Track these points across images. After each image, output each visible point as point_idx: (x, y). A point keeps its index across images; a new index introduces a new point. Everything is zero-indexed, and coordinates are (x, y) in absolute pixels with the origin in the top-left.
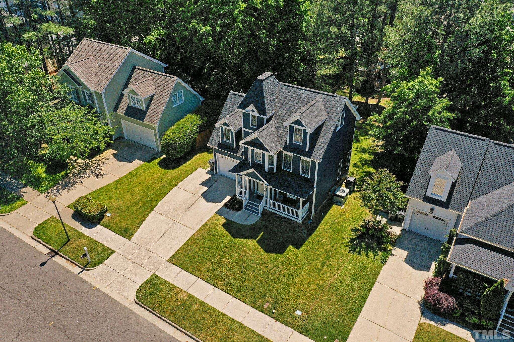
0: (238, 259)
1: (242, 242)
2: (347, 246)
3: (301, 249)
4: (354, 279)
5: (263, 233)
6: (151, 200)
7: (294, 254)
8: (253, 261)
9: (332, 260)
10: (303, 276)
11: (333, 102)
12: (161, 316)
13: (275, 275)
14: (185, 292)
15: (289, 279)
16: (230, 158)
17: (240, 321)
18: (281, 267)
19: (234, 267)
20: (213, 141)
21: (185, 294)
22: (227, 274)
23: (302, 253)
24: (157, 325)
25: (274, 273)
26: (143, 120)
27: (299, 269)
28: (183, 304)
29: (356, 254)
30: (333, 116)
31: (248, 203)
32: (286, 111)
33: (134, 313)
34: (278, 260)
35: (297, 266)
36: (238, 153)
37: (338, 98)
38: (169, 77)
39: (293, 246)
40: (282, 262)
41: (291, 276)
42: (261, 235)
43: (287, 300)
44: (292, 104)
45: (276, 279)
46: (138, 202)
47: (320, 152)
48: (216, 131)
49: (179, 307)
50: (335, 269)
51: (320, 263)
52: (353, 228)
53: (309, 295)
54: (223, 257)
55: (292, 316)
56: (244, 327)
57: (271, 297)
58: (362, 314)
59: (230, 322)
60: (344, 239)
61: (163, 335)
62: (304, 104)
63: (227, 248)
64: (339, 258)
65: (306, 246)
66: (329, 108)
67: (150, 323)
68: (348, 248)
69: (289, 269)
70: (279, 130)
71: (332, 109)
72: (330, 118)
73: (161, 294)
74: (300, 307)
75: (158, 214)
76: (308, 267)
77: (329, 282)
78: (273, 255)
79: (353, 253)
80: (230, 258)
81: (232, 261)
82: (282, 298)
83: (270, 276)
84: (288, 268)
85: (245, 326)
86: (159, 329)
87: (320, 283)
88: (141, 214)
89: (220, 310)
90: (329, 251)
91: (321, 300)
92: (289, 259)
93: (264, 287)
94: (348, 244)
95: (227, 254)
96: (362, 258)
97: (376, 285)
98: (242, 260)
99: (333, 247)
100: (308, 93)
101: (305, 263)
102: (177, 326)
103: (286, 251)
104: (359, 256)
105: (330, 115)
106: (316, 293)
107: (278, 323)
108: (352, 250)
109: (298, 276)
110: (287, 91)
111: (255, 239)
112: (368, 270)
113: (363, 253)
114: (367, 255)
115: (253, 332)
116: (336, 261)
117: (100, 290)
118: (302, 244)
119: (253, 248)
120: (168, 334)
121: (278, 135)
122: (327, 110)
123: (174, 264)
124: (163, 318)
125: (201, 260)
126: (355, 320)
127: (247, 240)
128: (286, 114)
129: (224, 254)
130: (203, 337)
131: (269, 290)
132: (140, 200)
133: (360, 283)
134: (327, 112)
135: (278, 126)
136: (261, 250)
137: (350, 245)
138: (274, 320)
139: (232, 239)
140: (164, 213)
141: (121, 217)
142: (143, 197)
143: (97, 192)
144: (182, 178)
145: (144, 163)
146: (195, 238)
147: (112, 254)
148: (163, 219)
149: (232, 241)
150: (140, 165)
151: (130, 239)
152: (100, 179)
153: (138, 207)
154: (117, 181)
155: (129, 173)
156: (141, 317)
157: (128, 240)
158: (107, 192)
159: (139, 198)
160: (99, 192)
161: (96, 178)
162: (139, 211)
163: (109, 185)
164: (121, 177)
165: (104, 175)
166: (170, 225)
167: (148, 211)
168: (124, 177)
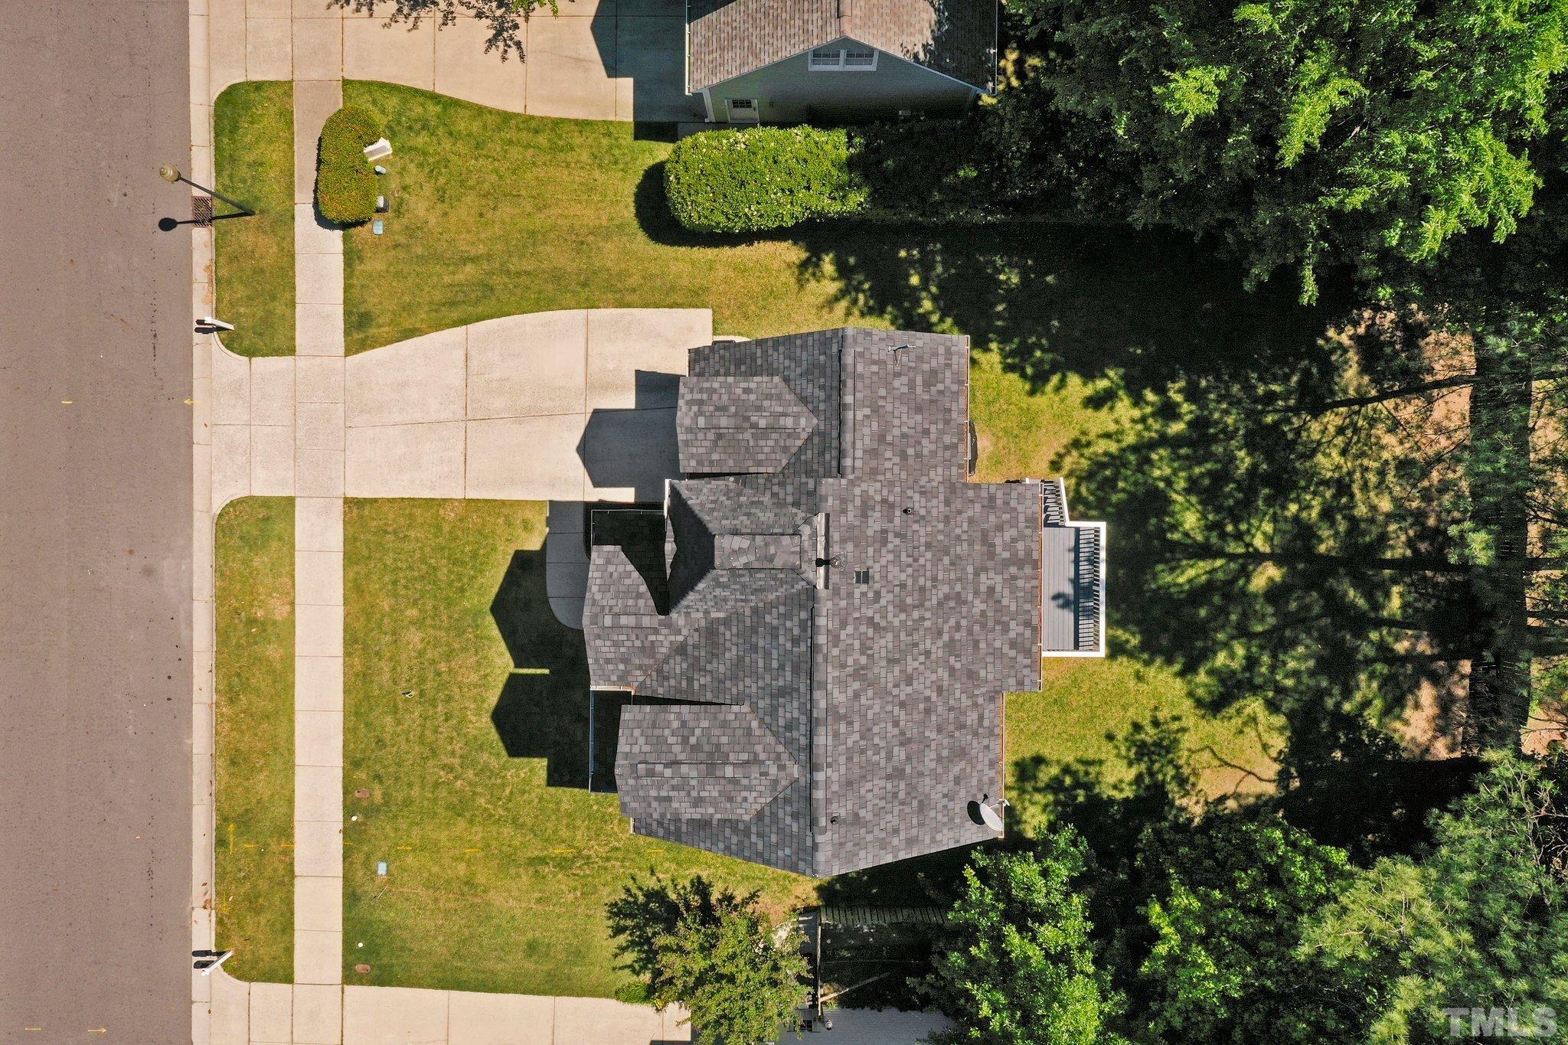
0: (433, 662)
1: (489, 638)
2: (628, 890)
3: (552, 790)
4: (532, 948)
5: (546, 671)
6: (492, 290)
7: (527, 781)
8: (449, 699)
9: (560, 876)
10: (478, 833)
11: (795, 828)
13: (442, 773)
14: (292, 604)
15: (450, 807)
17: (297, 761)
18: (470, 774)
19: (411, 668)
21: (288, 608)
22: (383, 664)
23: (541, 799)
24: (196, 604)
25: (444, 767)
27: (491, 816)
28: (262, 625)
29: (611, 923)
30: (754, 838)
33: (190, 537)
34: (485, 756)
35: (495, 806)
39: (549, 766)
40: (486, 768)
41: (460, 808)
42: (539, 671)
43: (396, 830)
44: (761, 670)
45: (430, 780)
46: (465, 260)
49: (252, 621)
50: (537, 895)
51: (536, 853)
52: (705, 880)
53: (435, 869)
54: (419, 623)
55: (368, 858)
56: (290, 778)
57: (385, 794)
58: (456, 994)
59: (284, 745)
60: (653, 873)
61: (182, 632)
63: (450, 617)
64: (575, 889)
65: (568, 797)
66: (774, 815)
67: (191, 590)
68: (624, 896)
69: (475, 793)
70: (678, 658)
71: (774, 829)
72: (747, 832)
73: (257, 559)
74: (398, 863)
75: (461, 354)
76: (507, 831)
77: (497, 898)
78: (494, 735)
79: (613, 915)
80: (428, 643)
81: (421, 654)
82: (395, 817)
83: (431, 763)
84: (479, 790)
85: (293, 780)
86: (189, 616)
87: (481, 879)
88: (436, 307)
89: (298, 706)
90: (589, 857)
91: (436, 900)
92: (504, 777)
93: (399, 765)
94: (634, 891)
95: (433, 627)
96: (605, 943)
97: (546, 1001)
98: (439, 674)
99: (608, 859)
101: (514, 821)
103: (526, 760)
104: (610, 932)
105: (754, 829)
106: (449, 882)
107: (339, 840)
108: (617, 911)
109: (471, 822)
110: (796, 631)
111: (517, 666)
112: (577, 969)
113: (623, 939)
114: (623, 949)
115: (291, 802)
116: (563, 887)
117: (191, 418)
118: (571, 784)
119: (486, 676)
120: (191, 641)
121: (666, 661)
122: (767, 812)
123: (344, 520)
125: (387, 579)
126: (430, 986)
127: (502, 646)
129: (429, 622)
130: (222, 715)
131: (397, 779)
132: (474, 260)
133: (530, 966)
134: (760, 816)
135: (690, 648)
136: (493, 698)
137: (635, 897)
138: (341, 827)
139: (486, 608)
140: (474, 364)
141: (392, 269)
142: (489, 257)
143: (434, 109)
144: (628, 298)
145: (631, 119)
146: (441, 512)
147: (283, 354)
148: (456, 378)
149: (478, 614)
150: (611, 118)
151: (348, 352)
152: (495, 53)
153: (447, 279)
154: (506, 117)
155: (557, 123)
156: (191, 556)
157: (342, 351)
158: (451, 134)
159: (481, 249)
160: (439, 109)
161: (490, 41)
162: (438, 296)
163: (479, 111)
164: (530, 112)
165: (513, 52)
166: (443, 416)
167: (455, 315)
168: (533, 124)
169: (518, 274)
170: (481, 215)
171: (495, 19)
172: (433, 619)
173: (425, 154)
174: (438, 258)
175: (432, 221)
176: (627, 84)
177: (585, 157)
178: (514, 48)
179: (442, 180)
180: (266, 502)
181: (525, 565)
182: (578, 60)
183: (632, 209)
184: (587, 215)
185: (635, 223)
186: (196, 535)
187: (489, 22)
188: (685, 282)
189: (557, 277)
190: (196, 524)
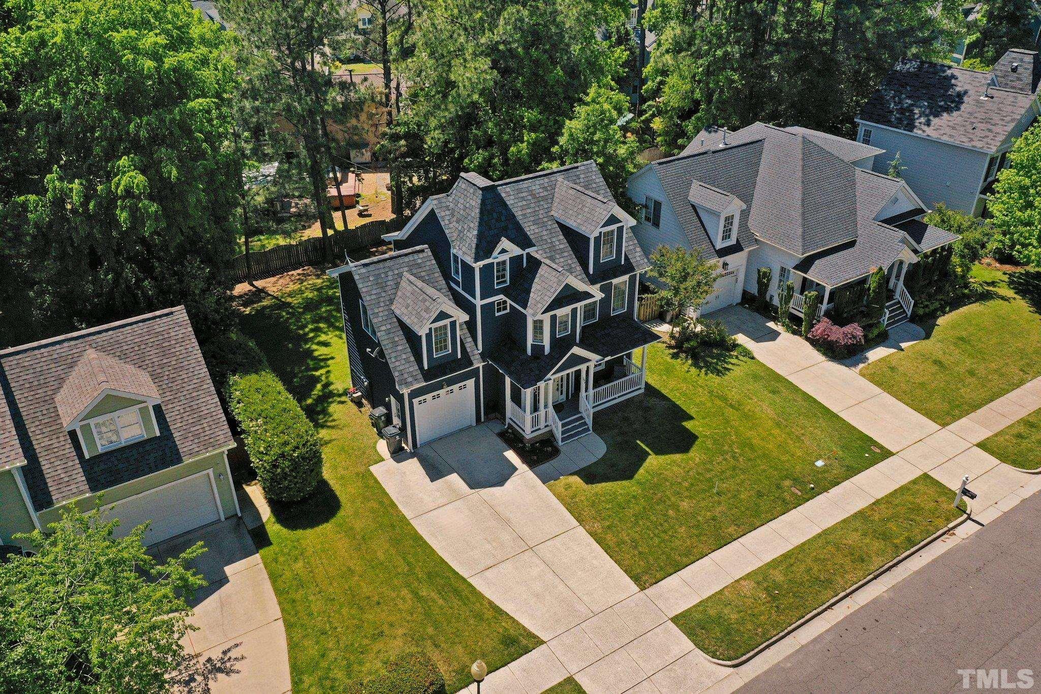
0: (688, 489)
1: (648, 472)
3: (694, 416)
4: (774, 392)
5: (639, 441)
7: (703, 426)
8: (700, 473)
9: (730, 397)
10: (751, 433)
11: (582, 176)
12: (786, 631)
14: (737, 581)
15: (753, 450)
16: (455, 387)
17: (820, 531)
18: (726, 448)
20: (406, 376)
21: (742, 583)
22: (717, 514)
23: (704, 418)
24: (804, 642)
25: (736, 460)
26: (179, 460)
27: (736, 432)
28: (767, 589)
29: (727, 373)
31: (563, 425)
32: (536, 226)
33: (766, 673)
34: (710, 446)
35: (729, 432)
36: (474, 362)
37: (582, 168)
38: (154, 318)
39: (685, 421)
40: (716, 443)
41: (748, 445)
42: (642, 445)
43: (793, 467)
45: (750, 463)
46: (419, 598)
47: (638, 254)
48: (393, 355)
49: (774, 598)
50: (750, 400)
51: (731, 409)
52: (670, 356)
56: (834, 529)
57: (783, 479)
58: (833, 410)
59: (821, 542)
61: (828, 638)
62: (550, 201)
74: (808, 458)
75: (487, 573)
77: (771, 413)
78: (696, 447)
81: (691, 497)
82: (787, 470)
85: (833, 526)
86: (815, 641)
87: (770, 422)
88: (465, 601)
92: (712, 435)
96: (738, 371)
97: (790, 379)
98: (692, 484)
100: (537, 182)
101: (727, 423)
102: (815, 612)
103: (693, 431)
104: (732, 372)
106: (788, 434)
107: (832, 491)
109: (749, 438)
111: (649, 454)
113: (728, 366)
114: (733, 364)
118: (681, 410)
119: (669, 464)
123: (656, 583)
124: (790, 629)
125: (667, 537)
127: (645, 465)
128: (540, 230)
131: (769, 478)
132: (415, 594)
136: (677, 457)
138: (825, 494)
139: (633, 481)
140: (490, 562)
141: (457, 640)
142: (408, 585)
143: (307, 680)
144: (387, 502)
145: (257, 555)
146: (600, 531)
147: (577, 684)
148: (507, 567)
149: (639, 483)
150: (262, 566)
151: (541, 642)
152: (237, 666)
153: (441, 602)
154: (289, 626)
155: (278, 592)
156: (778, 664)
157: (544, 646)
158: (323, 656)
159: (405, 592)
160: (305, 678)
161: (227, 674)
162: (456, 602)
163: (293, 647)
164: (279, 614)
165: (233, 654)
166: (538, 561)
167: (463, 587)
168: (288, 607)
169: (409, 564)
170: (378, 603)
171: (206, 678)
172: (665, 501)
173: (349, 666)
174: (427, 614)
175: (400, 632)
176: (229, 570)
177: (300, 564)
178: (229, 655)
179: (366, 642)
180: (690, 633)
181: (590, 476)
182: (222, 606)
183: (325, 525)
184: (342, 545)
185: (333, 520)
186: (759, 672)
187: (211, 684)
188: (360, 484)
189: (396, 542)
190: (753, 676)
